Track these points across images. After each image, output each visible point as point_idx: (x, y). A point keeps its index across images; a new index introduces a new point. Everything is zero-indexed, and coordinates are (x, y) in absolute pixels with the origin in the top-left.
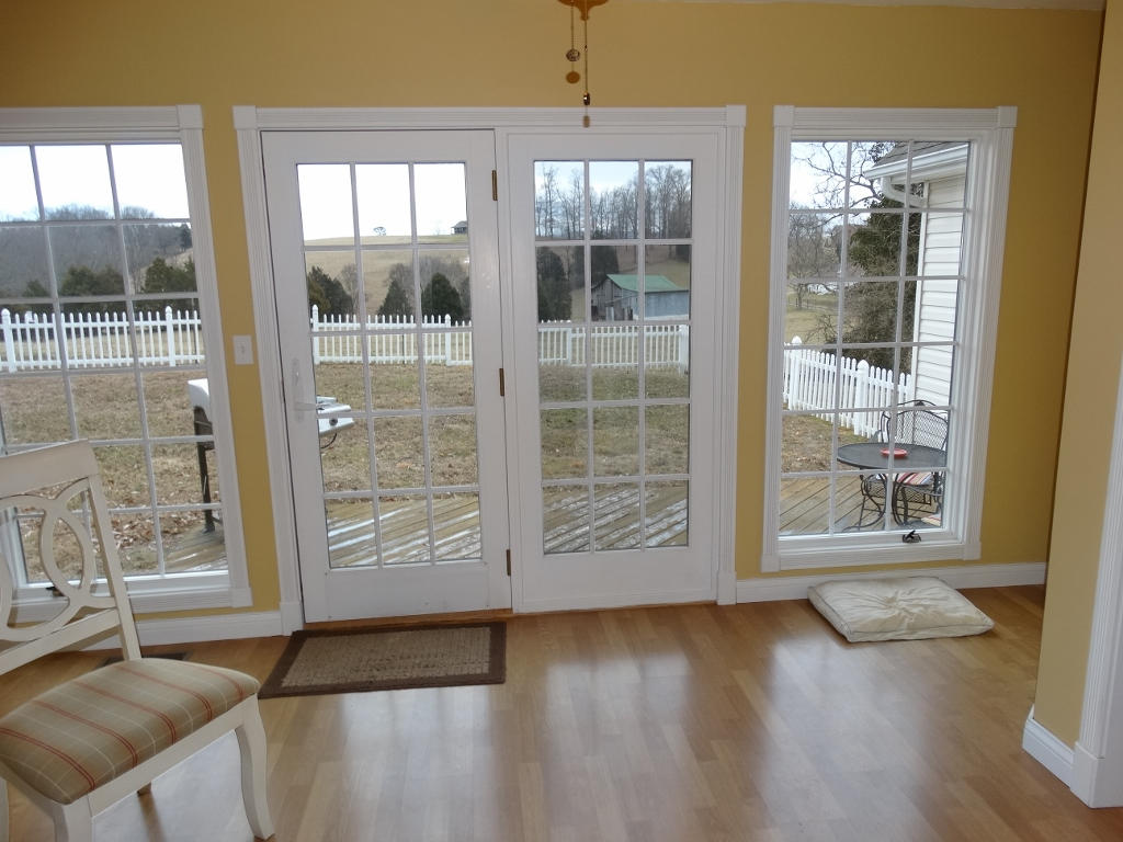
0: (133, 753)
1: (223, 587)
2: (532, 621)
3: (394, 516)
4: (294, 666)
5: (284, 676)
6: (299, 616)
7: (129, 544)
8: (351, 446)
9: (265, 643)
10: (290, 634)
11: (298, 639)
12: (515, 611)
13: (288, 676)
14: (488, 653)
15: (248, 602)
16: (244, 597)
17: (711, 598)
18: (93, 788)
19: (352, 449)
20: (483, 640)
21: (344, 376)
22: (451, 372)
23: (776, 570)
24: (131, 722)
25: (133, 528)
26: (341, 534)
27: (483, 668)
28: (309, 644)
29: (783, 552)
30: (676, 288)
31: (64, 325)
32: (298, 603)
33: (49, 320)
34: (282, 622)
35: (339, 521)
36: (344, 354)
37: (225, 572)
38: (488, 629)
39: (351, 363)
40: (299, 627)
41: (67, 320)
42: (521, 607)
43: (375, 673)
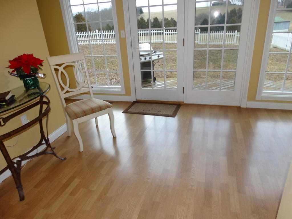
0: (85, 113)
1: (120, 90)
2: (188, 105)
3: (172, 81)
4: (131, 108)
5: (129, 109)
6: (135, 98)
7: (115, 83)
8: (167, 64)
9: (127, 103)
10: (132, 101)
11: (134, 102)
12: (184, 102)
13: (130, 109)
14: (174, 111)
15: (124, 93)
16: (124, 92)
17: (239, 105)
18: (77, 118)
19: (168, 65)
20: (174, 108)
21: (170, 47)
22: (199, 46)
23: (260, 99)
24: (85, 107)
25: (116, 80)
26: (158, 84)
27: (171, 113)
28: (136, 104)
29: (263, 95)
30: (283, 20)
31: (103, 33)
32: (135, 95)
33: (100, 32)
34: (131, 99)
35: (158, 81)
36: (173, 41)
37: (120, 87)
38: (176, 106)
39: (173, 43)
40: (135, 100)
41: (104, 32)
42: (186, 102)
43: (147, 111)
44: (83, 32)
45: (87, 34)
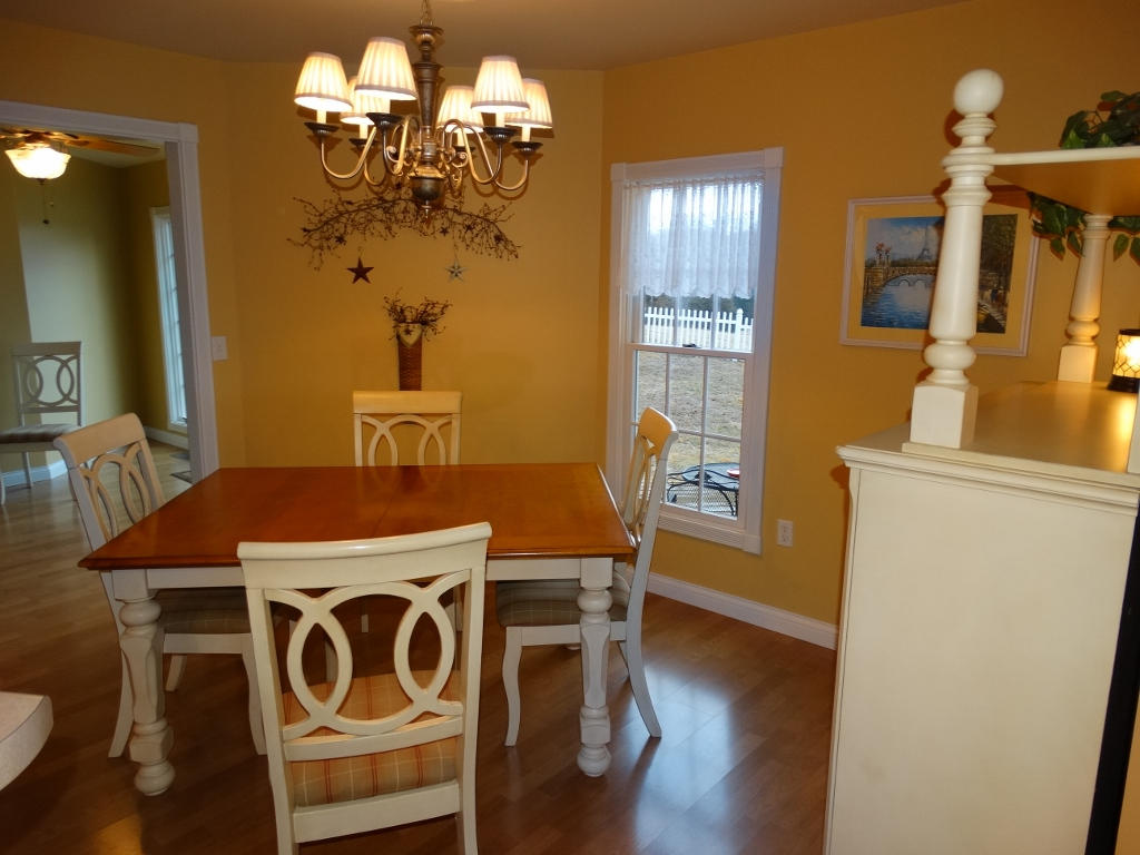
44: (701, 312)
45: (707, 320)
